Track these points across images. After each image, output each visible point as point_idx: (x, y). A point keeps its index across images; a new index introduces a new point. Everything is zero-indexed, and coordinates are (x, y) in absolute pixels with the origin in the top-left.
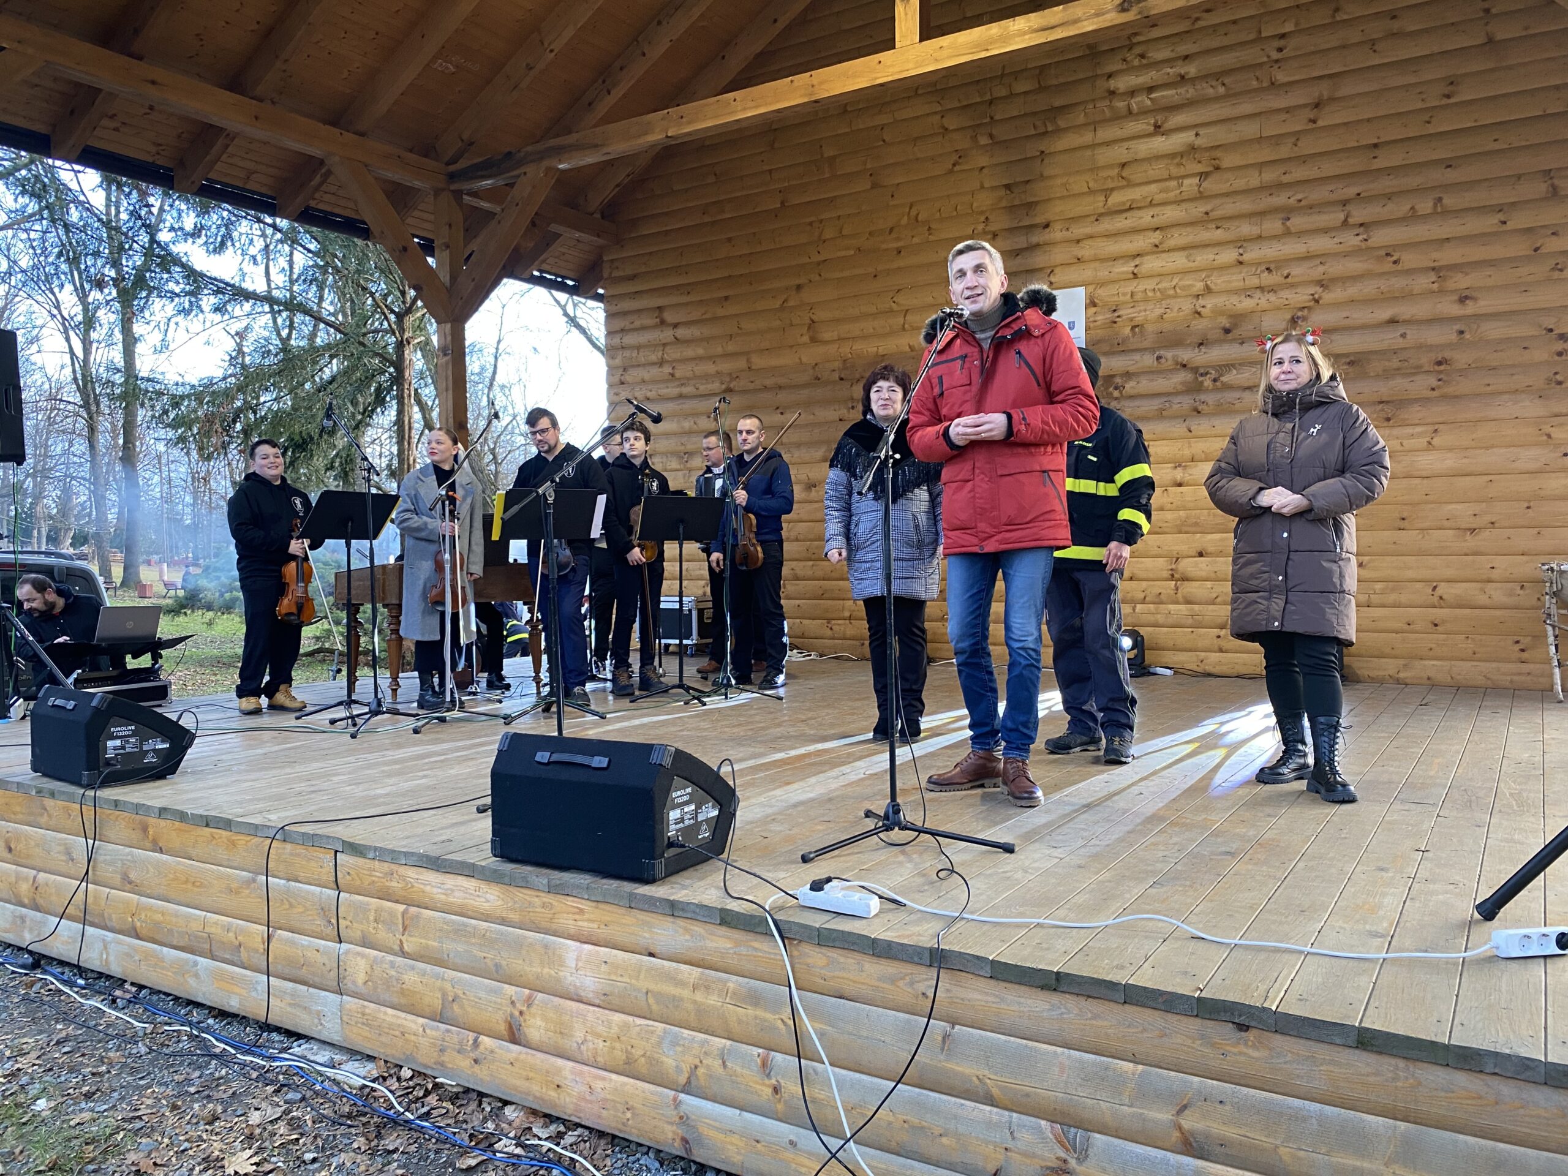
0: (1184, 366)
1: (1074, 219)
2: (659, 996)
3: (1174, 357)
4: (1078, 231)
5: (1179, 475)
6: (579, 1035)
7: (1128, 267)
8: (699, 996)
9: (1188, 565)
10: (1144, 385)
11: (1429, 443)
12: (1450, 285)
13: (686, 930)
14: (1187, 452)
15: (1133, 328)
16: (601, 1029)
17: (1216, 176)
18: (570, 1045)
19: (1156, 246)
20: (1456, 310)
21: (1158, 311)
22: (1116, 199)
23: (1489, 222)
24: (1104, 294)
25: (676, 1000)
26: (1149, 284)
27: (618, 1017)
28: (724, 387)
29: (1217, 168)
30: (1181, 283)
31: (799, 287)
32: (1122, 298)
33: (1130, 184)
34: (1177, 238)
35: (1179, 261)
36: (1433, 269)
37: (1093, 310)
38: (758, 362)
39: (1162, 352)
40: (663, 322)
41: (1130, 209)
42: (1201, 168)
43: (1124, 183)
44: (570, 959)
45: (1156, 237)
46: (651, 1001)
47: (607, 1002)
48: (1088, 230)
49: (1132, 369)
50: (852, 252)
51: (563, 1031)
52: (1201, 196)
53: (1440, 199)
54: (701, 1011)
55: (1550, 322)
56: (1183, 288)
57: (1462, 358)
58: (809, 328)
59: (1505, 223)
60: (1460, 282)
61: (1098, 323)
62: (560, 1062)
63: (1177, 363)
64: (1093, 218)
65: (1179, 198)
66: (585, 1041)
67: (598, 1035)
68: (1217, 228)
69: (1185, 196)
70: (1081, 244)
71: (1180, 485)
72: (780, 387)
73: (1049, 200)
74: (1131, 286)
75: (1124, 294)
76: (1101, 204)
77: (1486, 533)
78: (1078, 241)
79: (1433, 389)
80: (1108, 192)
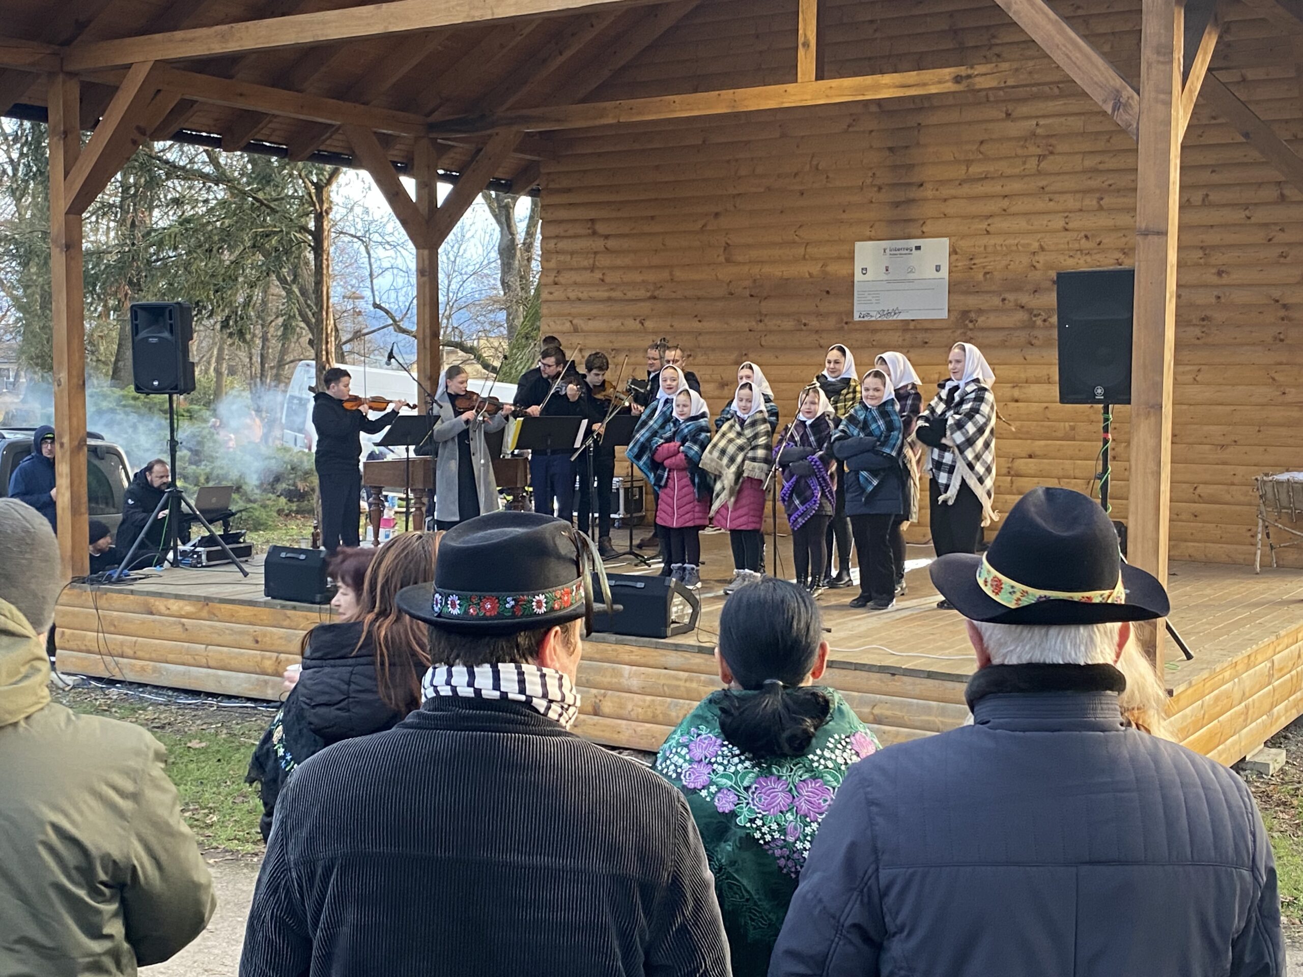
0: (1023, 307)
1: (942, 182)
2: (669, 686)
3: (1016, 300)
4: (945, 192)
5: (1016, 393)
6: (630, 707)
7: (984, 226)
8: (688, 684)
9: (1021, 464)
10: (993, 320)
11: (1195, 379)
12: (1212, 261)
13: (682, 656)
14: (1023, 376)
15: (986, 273)
16: (641, 703)
17: (1051, 157)
18: (625, 713)
19: (1005, 210)
20: (1215, 280)
21: (1004, 263)
22: (975, 169)
23: (1239, 215)
24: (963, 244)
25: (677, 687)
26: (998, 240)
27: (649, 698)
28: (649, 294)
29: (1051, 153)
30: (1022, 242)
31: (717, 215)
32: (977, 249)
33: (987, 159)
34: (1020, 205)
35: (1021, 224)
36: (1202, 248)
37: (954, 257)
38: (679, 274)
39: (1007, 295)
40: (594, 233)
41: (986, 178)
42: (1039, 151)
43: (981, 156)
44: (626, 674)
45: (1005, 203)
46: (666, 688)
47: (643, 692)
48: (953, 192)
49: (983, 307)
50: (762, 190)
51: (622, 706)
52: (1039, 173)
53: (1207, 195)
54: (688, 690)
55: (1276, 294)
56: (1023, 246)
57: (1219, 316)
58: (725, 249)
59: (1249, 218)
60: (1218, 258)
61: (960, 268)
62: (619, 721)
63: (1017, 305)
64: (957, 182)
65: (1023, 173)
66: (633, 710)
67: (639, 706)
68: (1050, 200)
69: (1027, 172)
70: (947, 203)
71: (1017, 401)
72: (699, 299)
73: (923, 164)
74: (985, 240)
75: (979, 247)
76: (964, 172)
77: (1231, 449)
78: (945, 200)
79: (1198, 339)
80: (969, 163)
